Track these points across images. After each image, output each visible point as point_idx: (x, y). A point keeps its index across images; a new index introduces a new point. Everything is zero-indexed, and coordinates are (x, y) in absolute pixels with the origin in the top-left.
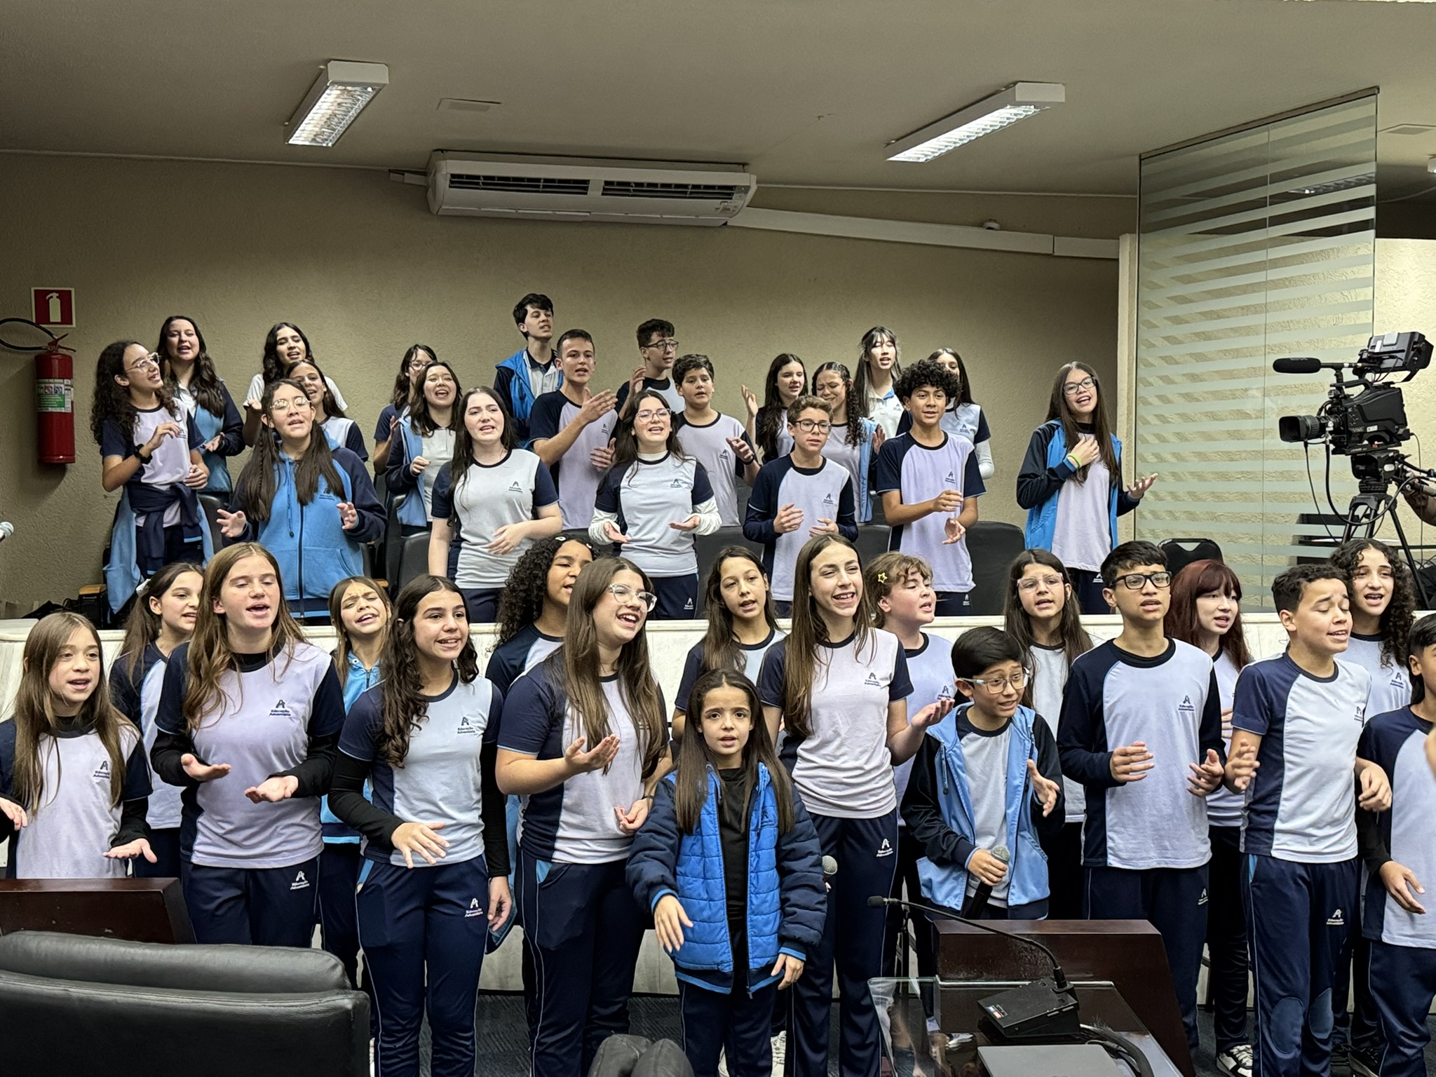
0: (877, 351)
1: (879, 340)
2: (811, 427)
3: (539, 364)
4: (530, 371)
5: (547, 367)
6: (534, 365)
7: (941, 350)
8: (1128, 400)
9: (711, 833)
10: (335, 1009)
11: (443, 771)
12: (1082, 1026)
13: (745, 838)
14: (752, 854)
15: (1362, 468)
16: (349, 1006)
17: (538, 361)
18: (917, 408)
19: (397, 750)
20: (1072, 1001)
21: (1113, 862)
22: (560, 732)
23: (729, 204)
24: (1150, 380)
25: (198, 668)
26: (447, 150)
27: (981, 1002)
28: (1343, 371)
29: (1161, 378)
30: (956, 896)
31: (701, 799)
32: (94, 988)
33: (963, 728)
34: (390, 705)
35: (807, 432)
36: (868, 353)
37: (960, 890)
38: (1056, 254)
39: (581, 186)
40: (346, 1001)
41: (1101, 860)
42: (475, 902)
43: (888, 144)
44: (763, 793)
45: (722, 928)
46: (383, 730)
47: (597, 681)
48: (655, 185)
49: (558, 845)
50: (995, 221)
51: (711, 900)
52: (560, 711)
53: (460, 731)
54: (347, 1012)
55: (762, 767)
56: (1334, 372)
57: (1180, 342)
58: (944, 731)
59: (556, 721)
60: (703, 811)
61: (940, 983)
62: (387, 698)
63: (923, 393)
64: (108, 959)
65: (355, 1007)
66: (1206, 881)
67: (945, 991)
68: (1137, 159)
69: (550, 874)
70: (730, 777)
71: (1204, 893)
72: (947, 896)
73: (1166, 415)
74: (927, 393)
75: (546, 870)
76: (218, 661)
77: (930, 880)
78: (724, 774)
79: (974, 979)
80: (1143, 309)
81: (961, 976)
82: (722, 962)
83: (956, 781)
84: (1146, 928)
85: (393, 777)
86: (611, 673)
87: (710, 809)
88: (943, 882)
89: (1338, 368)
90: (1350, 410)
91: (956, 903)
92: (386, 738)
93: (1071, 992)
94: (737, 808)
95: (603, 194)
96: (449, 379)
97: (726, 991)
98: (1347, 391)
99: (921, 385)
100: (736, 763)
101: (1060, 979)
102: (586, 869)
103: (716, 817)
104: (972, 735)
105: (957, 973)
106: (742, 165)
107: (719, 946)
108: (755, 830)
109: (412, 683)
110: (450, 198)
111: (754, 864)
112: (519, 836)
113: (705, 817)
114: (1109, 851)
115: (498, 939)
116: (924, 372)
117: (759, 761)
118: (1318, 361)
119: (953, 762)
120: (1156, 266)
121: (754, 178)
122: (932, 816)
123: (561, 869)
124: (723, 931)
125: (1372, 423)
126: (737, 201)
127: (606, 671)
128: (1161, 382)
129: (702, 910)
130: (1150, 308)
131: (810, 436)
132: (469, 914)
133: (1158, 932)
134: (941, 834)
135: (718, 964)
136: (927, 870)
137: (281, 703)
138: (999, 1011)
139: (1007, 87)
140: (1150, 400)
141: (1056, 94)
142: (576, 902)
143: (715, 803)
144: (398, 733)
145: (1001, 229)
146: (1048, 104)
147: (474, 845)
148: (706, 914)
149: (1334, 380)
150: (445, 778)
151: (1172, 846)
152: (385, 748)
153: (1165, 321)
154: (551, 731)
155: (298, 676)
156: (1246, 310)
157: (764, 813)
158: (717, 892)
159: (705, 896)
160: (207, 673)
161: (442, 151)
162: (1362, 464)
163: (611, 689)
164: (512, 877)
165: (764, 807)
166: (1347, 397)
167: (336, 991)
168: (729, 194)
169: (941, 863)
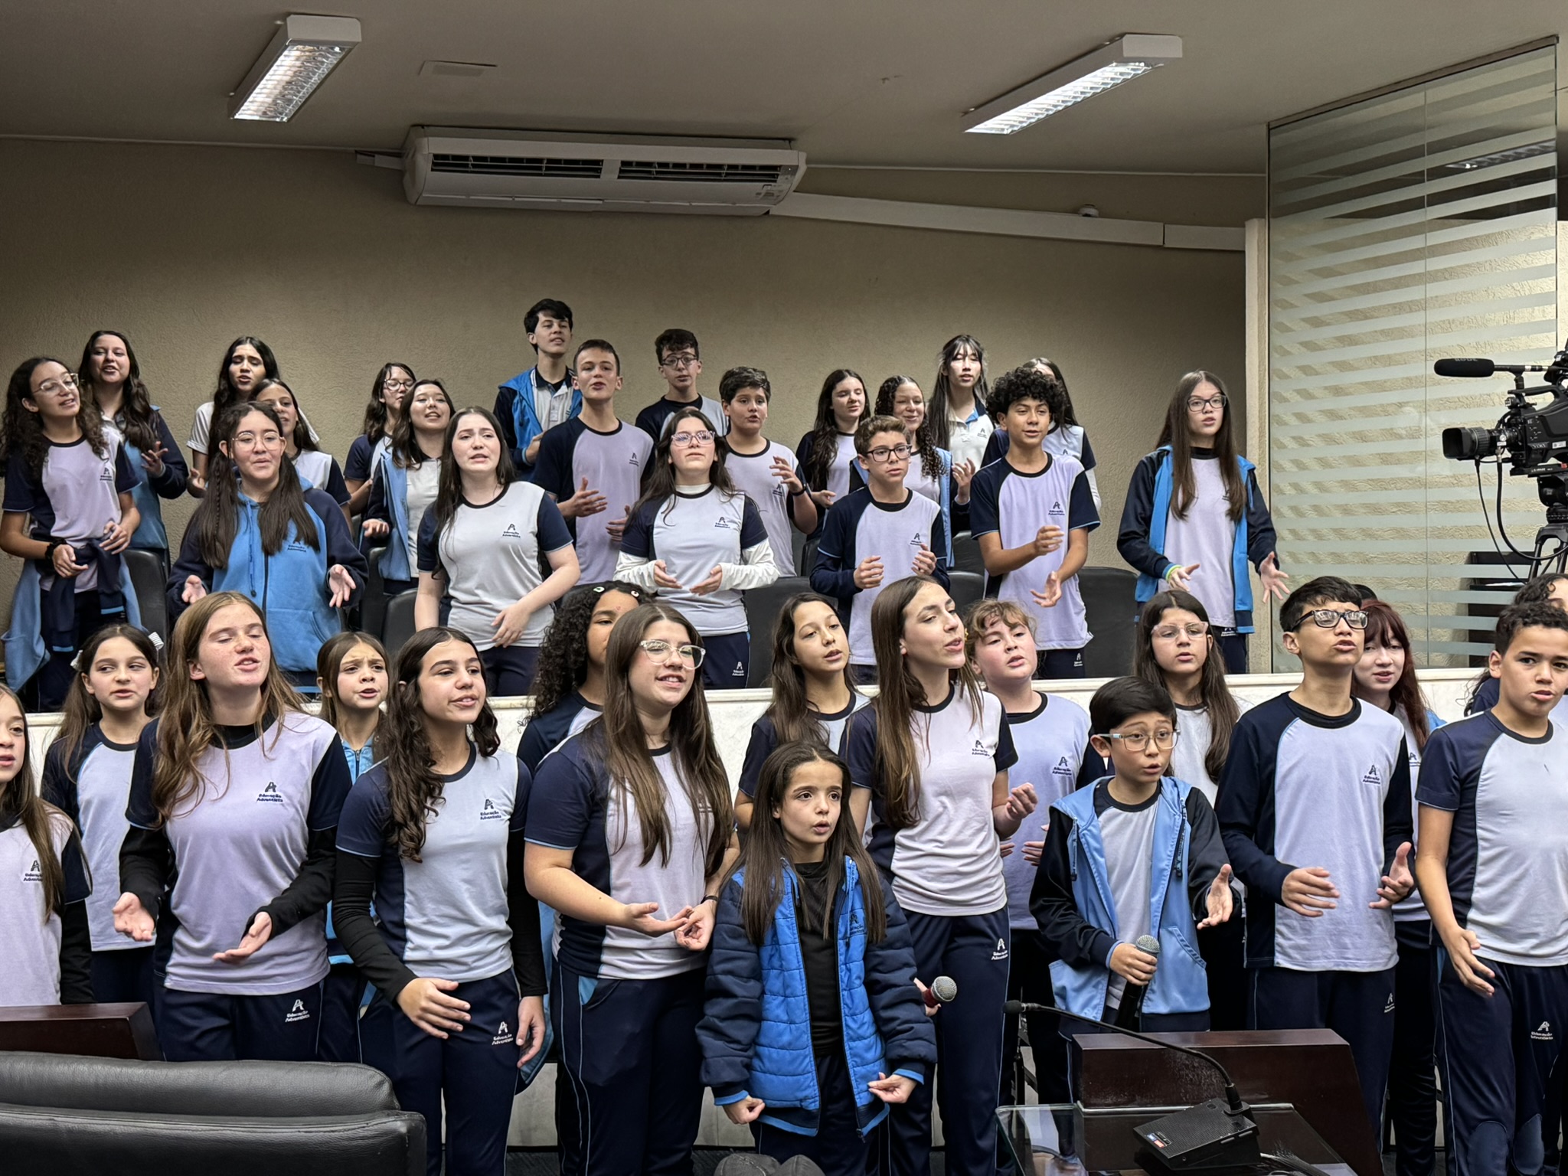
0: (958, 366)
1: (962, 351)
2: (886, 455)
3: (547, 383)
4: (535, 390)
5: (557, 387)
6: (541, 384)
7: (1034, 361)
8: (1260, 418)
9: (789, 940)
10: (386, 1133)
11: (464, 866)
12: (1262, 1155)
13: (832, 945)
14: (842, 968)
15: (1549, 491)
16: (403, 1129)
17: (547, 378)
18: (1016, 426)
19: (411, 839)
20: (1249, 1124)
21: (1281, 961)
22: (604, 818)
23: (772, 187)
24: (1286, 395)
25: (171, 746)
26: (428, 126)
27: (1137, 1129)
28: (1524, 375)
29: (1298, 392)
30: (1095, 1007)
31: (773, 900)
32: (86, 1116)
33: (1102, 801)
34: (398, 786)
35: (884, 462)
36: (947, 366)
37: (1099, 1000)
38: (1166, 246)
39: (593, 168)
40: (399, 1124)
41: (1266, 958)
42: (503, 1026)
43: (966, 113)
44: (851, 893)
45: (806, 1057)
46: (392, 817)
47: (648, 755)
48: (683, 166)
49: (605, 957)
50: (1093, 206)
51: (792, 1022)
52: (603, 794)
53: (483, 816)
54: (400, 1137)
55: (849, 862)
56: (1514, 376)
57: (1320, 348)
58: (1078, 805)
59: (595, 806)
60: (778, 915)
61: (1084, 1110)
62: (393, 778)
63: (1023, 409)
64: (101, 1081)
65: (409, 1131)
66: (1392, 984)
67: (1089, 1119)
68: (1264, 128)
69: (597, 994)
70: (811, 873)
71: (1391, 998)
72: (1085, 1006)
73: (1306, 437)
74: (1028, 408)
75: (591, 990)
76: (195, 737)
77: (1064, 988)
78: (803, 870)
79: (1125, 1104)
80: (1276, 309)
81: (1109, 1101)
82: (806, 1098)
83: (1093, 867)
84: (1331, 1038)
85: (403, 877)
86: (662, 745)
87: (787, 912)
88: (1079, 990)
89: (1518, 371)
90: (1530, 422)
91: (1094, 1014)
92: (396, 826)
93: (1248, 1114)
94: (819, 909)
95: (619, 177)
96: (441, 401)
97: (812, 1132)
98: (1529, 399)
99: (1020, 397)
100: (818, 855)
101: (1233, 1100)
102: (640, 986)
103: (794, 921)
104: (1112, 810)
105: (1105, 1097)
106: (787, 141)
107: (801, 1078)
108: (844, 937)
109: (420, 757)
110: (432, 183)
111: (846, 980)
112: (556, 948)
113: (781, 921)
114: (1277, 948)
115: (528, 1075)
116: (1025, 382)
117: (845, 854)
118: (1490, 362)
119: (1088, 843)
120: (1289, 257)
121: (803, 156)
122: (1066, 910)
123: (609, 987)
124: (807, 1060)
125: (1559, 438)
126: (783, 184)
127: (654, 743)
128: (1298, 398)
129: (780, 1035)
130: (1284, 308)
131: (886, 466)
132: (497, 1041)
133: (1345, 1042)
134: (1077, 931)
135: (801, 1101)
136: (1062, 975)
137: (272, 786)
138: (1161, 1139)
139: (1112, 40)
140: (1285, 418)
141: (1171, 48)
142: (629, 1027)
143: (792, 904)
144: (411, 820)
145: (1101, 215)
146: (1160, 60)
147: (502, 958)
148: (786, 1038)
149: (1514, 388)
150: (466, 875)
151: (1353, 944)
152: (395, 838)
153: (1302, 323)
154: (591, 817)
155: (293, 753)
156: (1398, 308)
157: (853, 917)
158: (798, 1012)
159: (785, 1018)
160: (183, 753)
161: (423, 126)
162: (1551, 487)
163: (664, 764)
164: (546, 997)
165: (853, 910)
166: (1528, 406)
167: (387, 1112)
168: (773, 176)
169: (1078, 965)
